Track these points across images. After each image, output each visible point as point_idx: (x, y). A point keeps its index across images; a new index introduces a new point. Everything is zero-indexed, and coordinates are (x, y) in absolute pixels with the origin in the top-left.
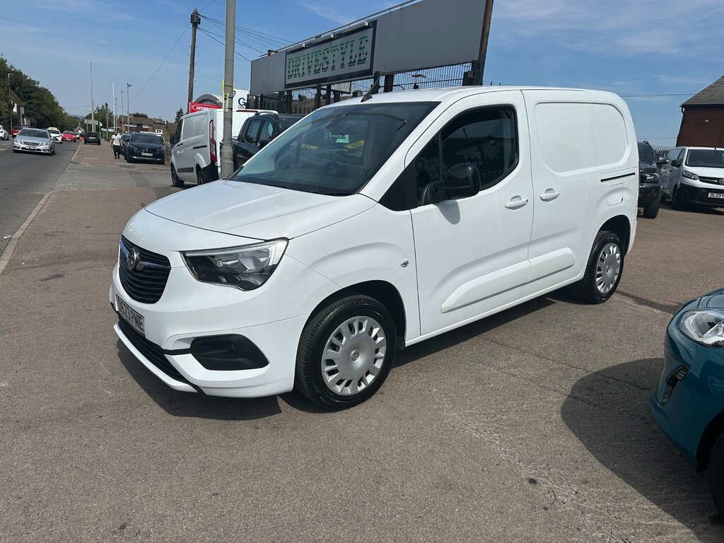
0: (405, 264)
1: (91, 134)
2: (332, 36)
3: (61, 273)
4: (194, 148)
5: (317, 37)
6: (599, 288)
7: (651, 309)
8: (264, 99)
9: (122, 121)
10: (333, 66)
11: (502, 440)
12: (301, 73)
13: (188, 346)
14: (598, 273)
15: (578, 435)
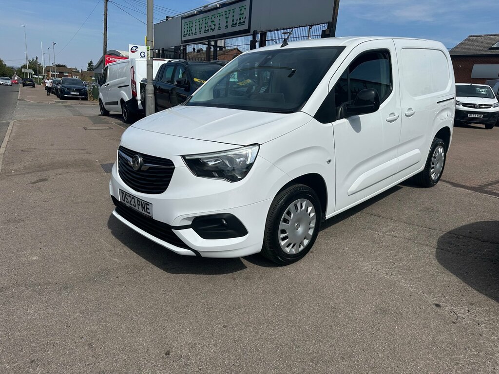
0: (329, 161)
1: (27, 80)
2: (218, 6)
3: (45, 178)
4: (118, 87)
5: (205, 7)
6: (432, 176)
7: (465, 190)
8: (164, 52)
9: (48, 70)
10: (219, 27)
11: (406, 280)
12: (194, 32)
13: (190, 223)
14: (432, 166)
15: (455, 273)
